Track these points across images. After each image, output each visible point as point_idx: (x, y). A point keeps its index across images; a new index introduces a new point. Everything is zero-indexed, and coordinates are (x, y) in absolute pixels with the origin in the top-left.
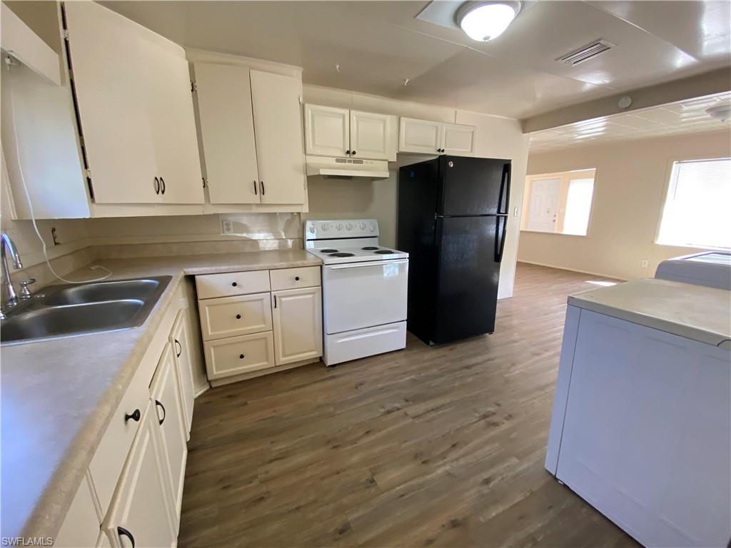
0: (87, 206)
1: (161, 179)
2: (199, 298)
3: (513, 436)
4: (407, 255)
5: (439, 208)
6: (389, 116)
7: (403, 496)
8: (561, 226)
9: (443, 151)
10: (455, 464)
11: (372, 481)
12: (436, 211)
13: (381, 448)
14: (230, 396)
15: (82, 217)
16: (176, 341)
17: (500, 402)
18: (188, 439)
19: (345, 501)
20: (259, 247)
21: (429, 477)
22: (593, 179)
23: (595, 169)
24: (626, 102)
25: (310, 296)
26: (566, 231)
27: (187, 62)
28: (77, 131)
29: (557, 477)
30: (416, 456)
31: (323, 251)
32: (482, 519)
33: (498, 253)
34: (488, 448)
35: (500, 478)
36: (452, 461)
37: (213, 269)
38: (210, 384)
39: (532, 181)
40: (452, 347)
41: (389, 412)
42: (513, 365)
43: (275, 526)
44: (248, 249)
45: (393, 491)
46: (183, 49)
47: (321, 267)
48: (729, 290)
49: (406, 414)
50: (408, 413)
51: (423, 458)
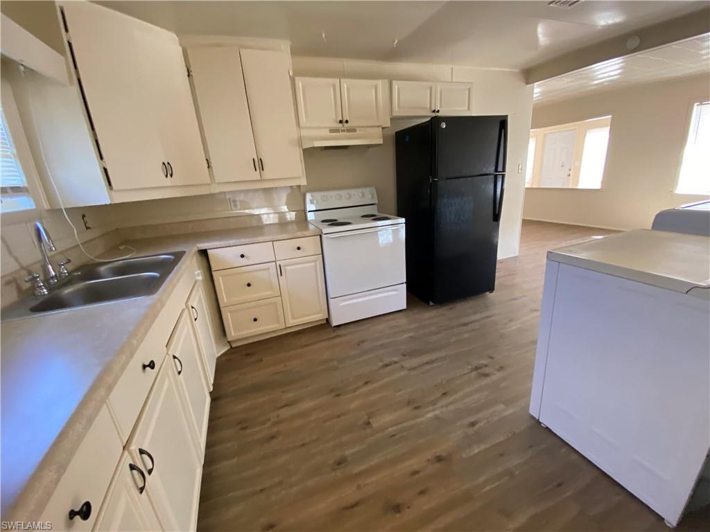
0: (107, 193)
1: (168, 163)
2: (213, 269)
3: (503, 384)
4: (403, 220)
5: (433, 171)
6: (380, 81)
7: (393, 435)
8: (577, 181)
9: (438, 111)
10: (444, 410)
11: (368, 423)
12: (431, 175)
13: (377, 396)
14: (247, 355)
15: (104, 204)
16: (193, 307)
17: (493, 356)
18: (211, 390)
19: (345, 439)
20: (262, 222)
21: (419, 420)
22: (609, 128)
23: (610, 116)
24: (635, 42)
25: (313, 264)
26: (581, 186)
27: (181, 48)
28: (90, 127)
29: (540, 420)
30: (409, 403)
31: (323, 221)
32: (464, 456)
33: (497, 212)
34: (476, 396)
35: (485, 421)
36: (442, 407)
37: (222, 243)
38: (230, 344)
39: (545, 135)
40: (451, 306)
41: (387, 365)
42: (511, 321)
43: (283, 459)
44: (255, 223)
45: (386, 432)
46: (176, 36)
47: (321, 236)
48: (708, 236)
49: (403, 367)
50: (405, 366)
51: (415, 405)
